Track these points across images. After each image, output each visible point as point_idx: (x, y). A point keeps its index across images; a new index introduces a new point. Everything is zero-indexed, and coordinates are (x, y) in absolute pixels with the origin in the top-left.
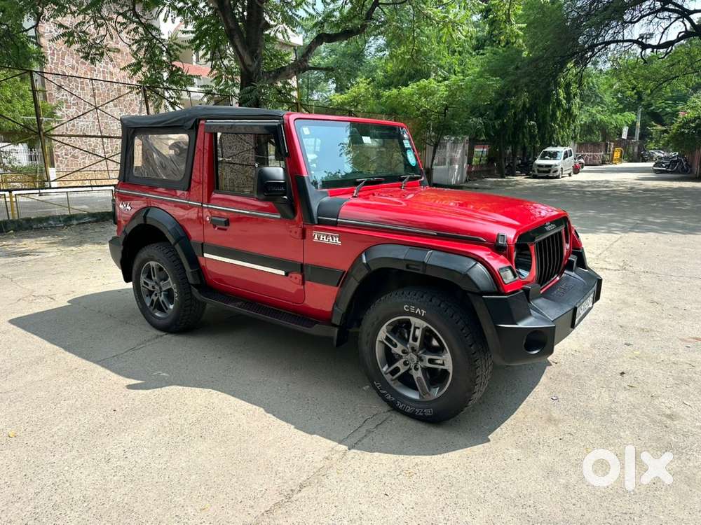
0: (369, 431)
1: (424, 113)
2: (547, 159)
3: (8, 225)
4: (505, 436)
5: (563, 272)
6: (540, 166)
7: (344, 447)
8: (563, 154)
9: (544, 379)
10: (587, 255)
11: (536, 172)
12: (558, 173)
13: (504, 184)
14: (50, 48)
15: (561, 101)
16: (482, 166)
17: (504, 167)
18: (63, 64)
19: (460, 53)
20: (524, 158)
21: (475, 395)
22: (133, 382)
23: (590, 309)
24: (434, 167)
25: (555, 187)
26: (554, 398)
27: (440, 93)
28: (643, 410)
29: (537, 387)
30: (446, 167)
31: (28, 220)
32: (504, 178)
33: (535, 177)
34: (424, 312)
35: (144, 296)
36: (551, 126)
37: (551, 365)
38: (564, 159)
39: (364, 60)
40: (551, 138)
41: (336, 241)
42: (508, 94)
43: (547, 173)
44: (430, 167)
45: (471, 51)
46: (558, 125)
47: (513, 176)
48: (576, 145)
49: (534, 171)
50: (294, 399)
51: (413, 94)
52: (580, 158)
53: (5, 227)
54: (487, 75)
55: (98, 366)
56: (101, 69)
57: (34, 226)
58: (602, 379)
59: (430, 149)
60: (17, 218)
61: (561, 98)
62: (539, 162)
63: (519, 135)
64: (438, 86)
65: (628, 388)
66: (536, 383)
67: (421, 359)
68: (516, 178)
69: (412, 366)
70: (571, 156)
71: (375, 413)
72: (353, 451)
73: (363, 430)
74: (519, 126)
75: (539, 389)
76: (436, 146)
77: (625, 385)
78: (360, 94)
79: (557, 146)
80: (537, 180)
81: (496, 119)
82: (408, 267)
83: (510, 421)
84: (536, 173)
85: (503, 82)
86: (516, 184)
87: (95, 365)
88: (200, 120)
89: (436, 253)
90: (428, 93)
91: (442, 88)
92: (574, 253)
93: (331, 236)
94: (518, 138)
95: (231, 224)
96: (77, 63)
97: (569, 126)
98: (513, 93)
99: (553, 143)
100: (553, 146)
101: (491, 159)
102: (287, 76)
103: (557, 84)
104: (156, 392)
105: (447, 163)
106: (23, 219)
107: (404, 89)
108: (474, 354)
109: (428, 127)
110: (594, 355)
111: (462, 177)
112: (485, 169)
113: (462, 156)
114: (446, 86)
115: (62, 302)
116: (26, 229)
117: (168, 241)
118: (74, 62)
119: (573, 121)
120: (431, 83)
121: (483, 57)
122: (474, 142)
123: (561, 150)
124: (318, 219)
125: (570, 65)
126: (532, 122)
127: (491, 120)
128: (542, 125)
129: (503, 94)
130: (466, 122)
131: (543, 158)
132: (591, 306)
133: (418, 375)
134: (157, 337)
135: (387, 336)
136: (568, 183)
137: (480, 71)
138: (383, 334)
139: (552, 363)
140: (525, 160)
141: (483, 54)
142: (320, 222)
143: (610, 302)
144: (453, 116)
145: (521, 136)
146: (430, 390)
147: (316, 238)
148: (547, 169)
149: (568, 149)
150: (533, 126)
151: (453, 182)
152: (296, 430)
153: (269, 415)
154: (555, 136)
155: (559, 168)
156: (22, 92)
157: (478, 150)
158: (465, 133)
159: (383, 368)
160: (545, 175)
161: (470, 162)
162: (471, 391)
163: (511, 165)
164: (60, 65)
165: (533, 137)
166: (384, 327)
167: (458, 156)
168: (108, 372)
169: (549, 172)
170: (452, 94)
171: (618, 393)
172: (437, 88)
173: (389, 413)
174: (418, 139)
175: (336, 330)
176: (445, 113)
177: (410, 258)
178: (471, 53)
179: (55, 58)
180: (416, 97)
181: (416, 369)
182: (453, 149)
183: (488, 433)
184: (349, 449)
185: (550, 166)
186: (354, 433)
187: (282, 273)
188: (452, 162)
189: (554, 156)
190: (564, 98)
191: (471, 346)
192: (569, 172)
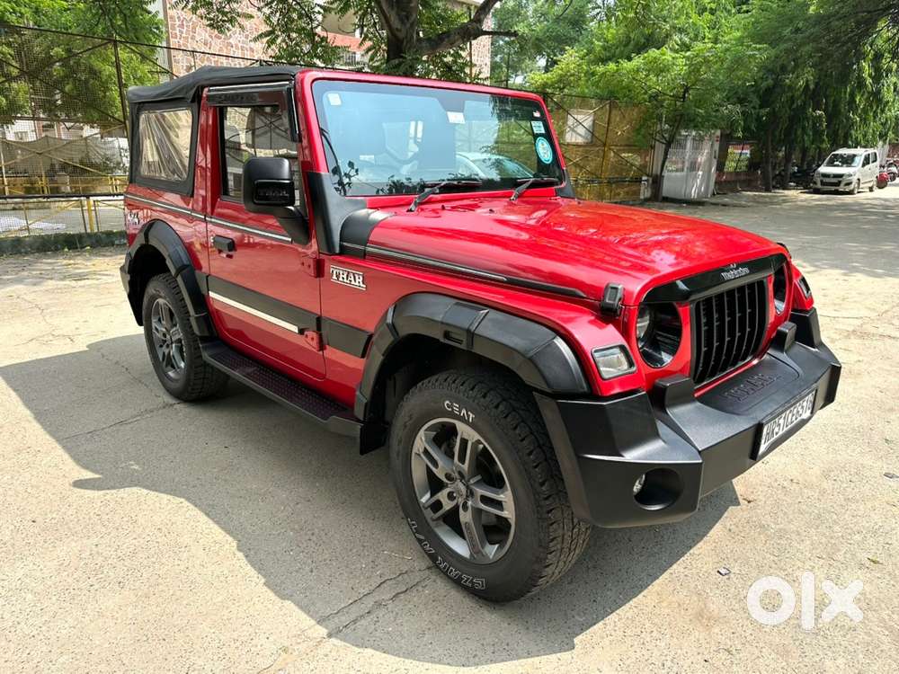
0: (379, 604)
1: (654, 97)
2: (838, 166)
3: (84, 240)
4: (607, 641)
5: (764, 352)
6: (825, 175)
7: (323, 631)
8: (863, 158)
9: (717, 531)
10: (823, 322)
11: (819, 183)
12: (852, 187)
13: (767, 200)
14: (179, 17)
15: (865, 79)
16: (737, 174)
17: (771, 176)
18: (193, 38)
19: (712, 12)
20: (802, 163)
21: (549, 570)
22: (88, 475)
23: (804, 422)
24: (665, 174)
25: (845, 207)
26: (723, 571)
27: (678, 68)
28: (884, 614)
29: (699, 545)
30: (684, 173)
31: (109, 234)
32: (770, 192)
33: (817, 191)
34: (471, 415)
35: (157, 347)
36: (848, 118)
37: (739, 504)
38: (864, 165)
39: (584, 26)
40: (847, 136)
41: (358, 282)
42: (783, 69)
43: (835, 186)
44: (659, 173)
45: (729, 7)
46: (860, 117)
47: (784, 189)
48: (887, 147)
49: (815, 183)
50: (292, 530)
51: (638, 71)
52: (890, 165)
53: (80, 243)
54: (747, 42)
55: (59, 447)
56: (240, 45)
57: (117, 242)
58: (824, 540)
59: (660, 148)
60: (96, 231)
61: (865, 75)
62: (824, 169)
63: (796, 130)
64: (673, 58)
65: (868, 563)
66: (699, 536)
67: (471, 494)
68: (786, 192)
69: (461, 501)
70: (875, 161)
71: (405, 569)
72: (333, 640)
73: (369, 602)
74: (797, 117)
75: (701, 548)
76: (668, 144)
77: (863, 556)
78: (569, 71)
79: (856, 147)
80: (817, 196)
81: (761, 107)
82: (447, 335)
83: (626, 611)
84: (819, 186)
85: (773, 52)
86: (785, 201)
87: (56, 444)
88: (203, 87)
89: (494, 314)
90: (661, 70)
91: (681, 61)
92: (793, 319)
93: (354, 274)
94: (796, 134)
95: (238, 248)
96: (211, 37)
97: (875, 118)
98: (789, 68)
99: (850, 143)
100: (849, 147)
101: (753, 165)
102: (451, 44)
103: (861, 56)
104: (108, 497)
105: (685, 169)
106: (102, 233)
107: (626, 65)
108: (546, 499)
109: (659, 118)
110: (823, 492)
111: (707, 188)
112: (743, 177)
113: (709, 160)
114: (688, 58)
115: (81, 346)
116: (106, 245)
117: (169, 271)
118: (207, 36)
119: (883, 111)
120: (666, 55)
121: (746, 15)
122: (727, 140)
123: (861, 152)
124: (341, 247)
125: (881, 24)
126: (819, 112)
127: (754, 108)
128: (833, 115)
129: (776, 70)
130: (717, 111)
131: (831, 164)
132: (806, 415)
133: (465, 517)
134: (166, 406)
135: (425, 448)
136: (865, 202)
137: (741, 37)
138: (421, 441)
139: (741, 500)
140: (805, 167)
141: (747, 12)
142: (343, 251)
143: (879, 395)
144: (699, 102)
145: (799, 132)
146: (483, 548)
147: (335, 277)
148: (835, 180)
149: (870, 151)
150: (820, 116)
151: (694, 194)
152: (265, 588)
153: (240, 555)
154: (853, 132)
155: (854, 179)
156: (139, 74)
157: (734, 151)
158: (715, 127)
159: (421, 498)
160: (833, 188)
161: (720, 168)
162: (541, 562)
163: (783, 173)
164: (190, 40)
165: (818, 133)
166: (422, 433)
167: (702, 159)
168: (66, 456)
169: (838, 184)
170: (694, 69)
171: (845, 573)
172: (673, 60)
173: (427, 572)
174: (642, 133)
175: (359, 426)
176: (684, 97)
177: (450, 322)
178: (729, 11)
179: (184, 31)
180: (642, 75)
181: (465, 507)
182: (696, 148)
183: (578, 629)
184: (330, 635)
185: (841, 176)
186: (354, 606)
187: (295, 329)
188: (694, 167)
189: (848, 161)
190: (870, 75)
191: (542, 484)
192: (870, 185)
